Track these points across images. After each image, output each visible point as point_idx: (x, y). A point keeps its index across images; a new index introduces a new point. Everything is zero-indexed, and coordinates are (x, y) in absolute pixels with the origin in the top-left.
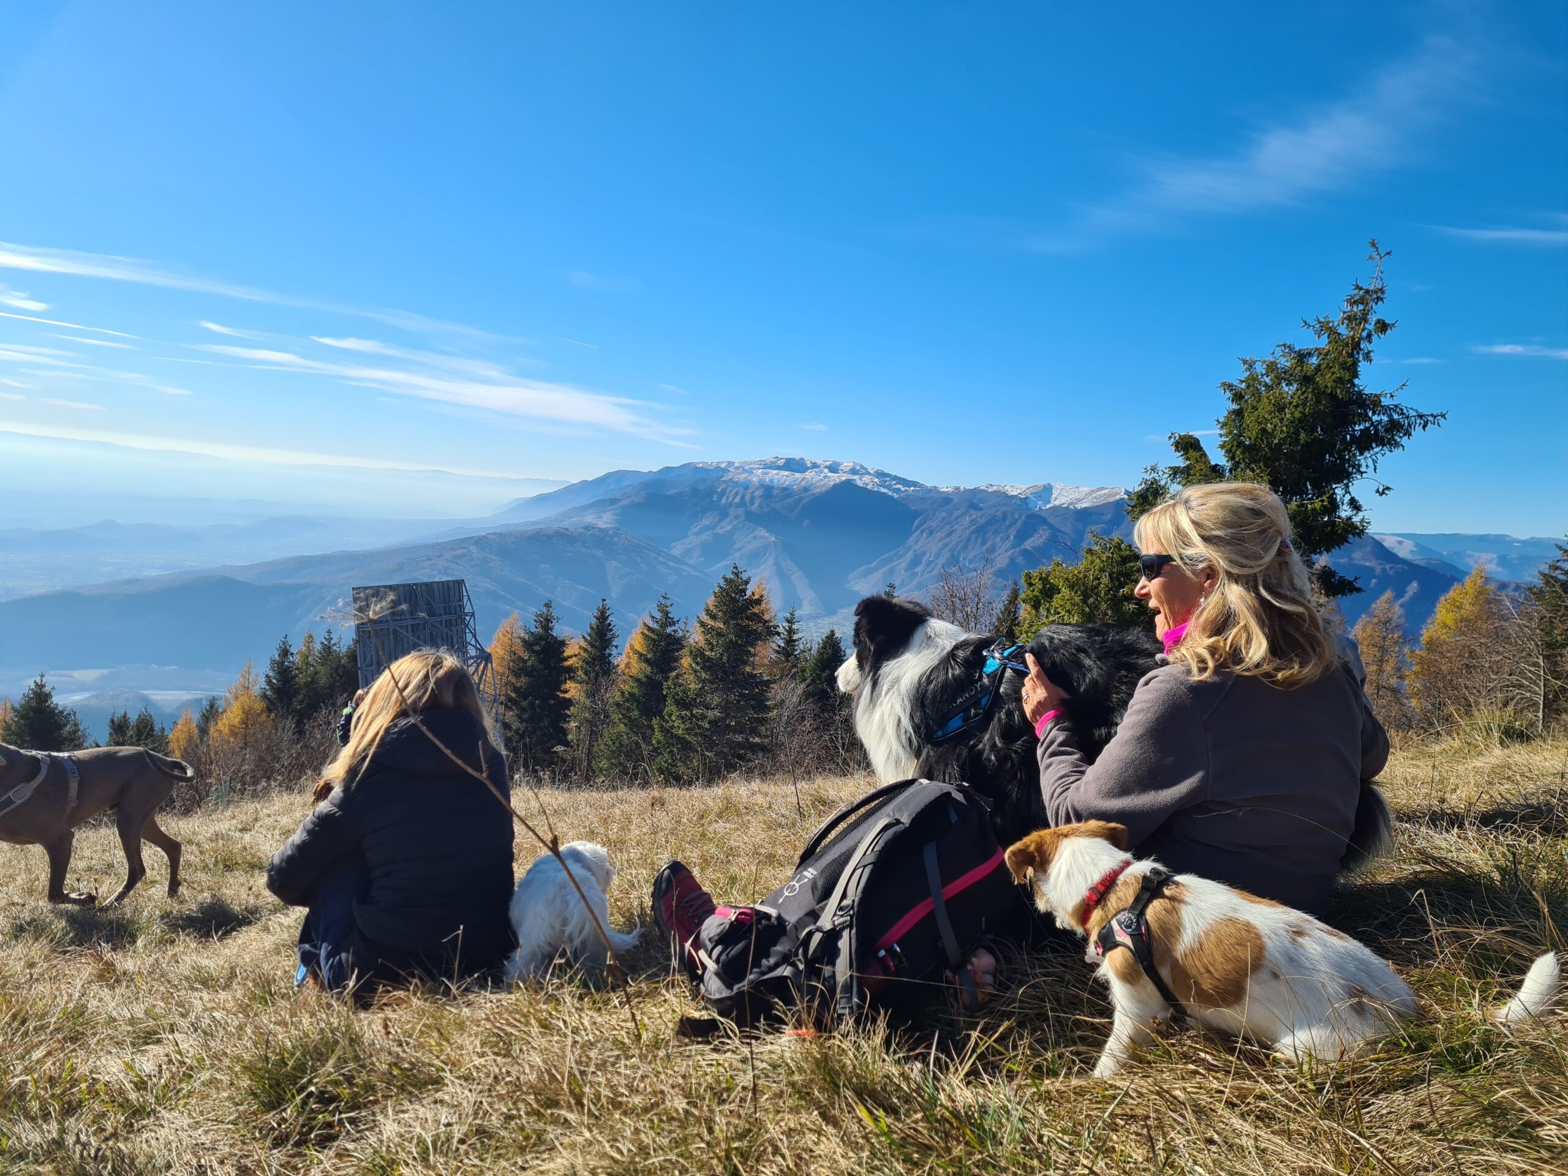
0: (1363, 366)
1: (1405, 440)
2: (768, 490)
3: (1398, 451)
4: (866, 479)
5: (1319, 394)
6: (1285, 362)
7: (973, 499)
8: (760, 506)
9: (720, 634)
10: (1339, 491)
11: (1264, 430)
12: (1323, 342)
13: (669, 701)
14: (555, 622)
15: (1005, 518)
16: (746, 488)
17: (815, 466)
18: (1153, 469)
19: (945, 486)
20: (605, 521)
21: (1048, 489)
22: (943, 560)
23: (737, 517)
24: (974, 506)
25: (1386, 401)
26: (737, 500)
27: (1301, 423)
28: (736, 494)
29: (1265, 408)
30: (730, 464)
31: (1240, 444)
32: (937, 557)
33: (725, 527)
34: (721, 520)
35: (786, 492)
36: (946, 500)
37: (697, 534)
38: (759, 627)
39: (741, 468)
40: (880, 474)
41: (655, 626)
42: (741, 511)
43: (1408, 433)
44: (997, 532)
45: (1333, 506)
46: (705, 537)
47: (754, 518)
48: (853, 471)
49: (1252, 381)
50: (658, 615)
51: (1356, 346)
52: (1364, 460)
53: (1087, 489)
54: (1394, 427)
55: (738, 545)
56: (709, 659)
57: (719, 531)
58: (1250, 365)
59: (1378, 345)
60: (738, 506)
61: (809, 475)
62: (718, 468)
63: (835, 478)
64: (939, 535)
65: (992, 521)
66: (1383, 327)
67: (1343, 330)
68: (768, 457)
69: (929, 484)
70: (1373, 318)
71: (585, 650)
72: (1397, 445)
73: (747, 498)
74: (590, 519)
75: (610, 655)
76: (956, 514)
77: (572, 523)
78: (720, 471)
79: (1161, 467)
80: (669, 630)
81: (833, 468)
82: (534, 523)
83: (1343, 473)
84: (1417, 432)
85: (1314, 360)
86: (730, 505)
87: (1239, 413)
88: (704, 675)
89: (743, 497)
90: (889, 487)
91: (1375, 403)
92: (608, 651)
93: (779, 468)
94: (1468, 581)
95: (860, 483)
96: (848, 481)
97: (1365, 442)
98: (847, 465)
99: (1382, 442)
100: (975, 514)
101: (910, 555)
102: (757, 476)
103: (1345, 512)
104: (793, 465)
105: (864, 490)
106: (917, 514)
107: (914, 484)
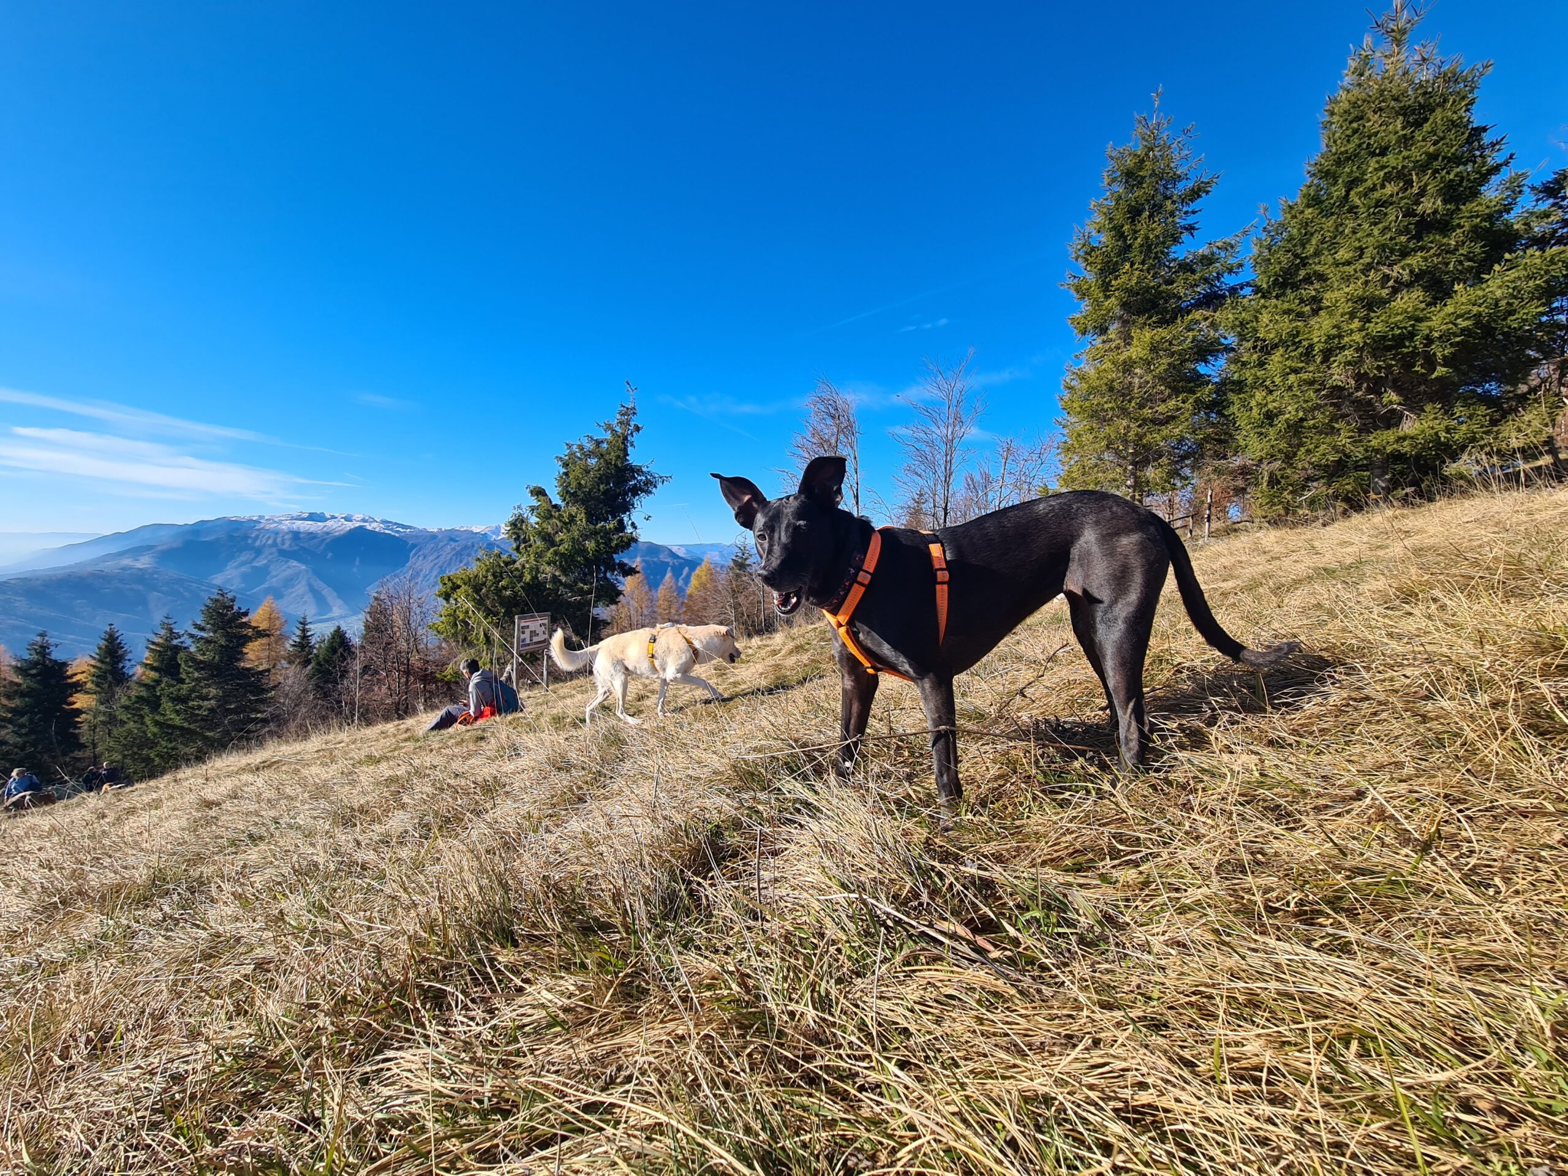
0: (630, 450)
1: (654, 490)
2: (296, 535)
3: (651, 496)
4: (374, 525)
5: (608, 463)
6: (589, 446)
7: (451, 536)
8: (290, 546)
9: (208, 641)
10: (626, 519)
11: (579, 484)
12: (608, 436)
13: (164, 700)
14: (52, 648)
15: (473, 545)
16: (277, 533)
17: (333, 517)
18: (519, 507)
19: (432, 529)
20: (144, 562)
21: (498, 528)
22: (435, 573)
23: (271, 554)
24: (452, 539)
25: (644, 469)
26: (270, 542)
27: (601, 480)
28: (269, 538)
29: (577, 472)
30: (261, 517)
31: (568, 492)
32: (431, 571)
33: (261, 562)
34: (256, 557)
35: (311, 536)
36: (433, 537)
37: (236, 568)
38: (250, 632)
39: (271, 520)
40: (383, 522)
41: (161, 641)
42: (274, 550)
43: (655, 487)
44: (469, 555)
45: (621, 527)
46: (243, 569)
47: (286, 554)
48: (363, 520)
49: (572, 454)
50: (163, 632)
51: (625, 438)
52: (636, 500)
54: (648, 483)
55: (274, 573)
56: (201, 662)
57: (255, 564)
58: (569, 446)
59: (636, 438)
60: (272, 546)
61: (329, 523)
62: (251, 521)
63: (350, 525)
64: (431, 558)
65: (465, 548)
66: (638, 429)
67: (618, 429)
68: (295, 514)
69: (421, 528)
70: (632, 423)
71: (94, 667)
72: (650, 492)
73: (279, 540)
74: (126, 562)
75: (123, 667)
76: (441, 544)
77: (109, 566)
78: (252, 523)
79: (524, 506)
80: (175, 642)
81: (348, 519)
82: (64, 568)
83: (626, 507)
84: (660, 485)
85: (605, 445)
86: (264, 545)
87: (566, 474)
88: (196, 675)
89: (275, 540)
90: (392, 530)
91: (639, 471)
92: (121, 665)
93: (304, 519)
94: (703, 564)
95: (369, 528)
96: (361, 527)
97: (635, 491)
98: (358, 516)
99: (643, 491)
100: (453, 544)
101: (411, 571)
102: (286, 526)
103: (629, 530)
104: (312, 517)
105: (373, 532)
106: (414, 546)
107: (410, 527)
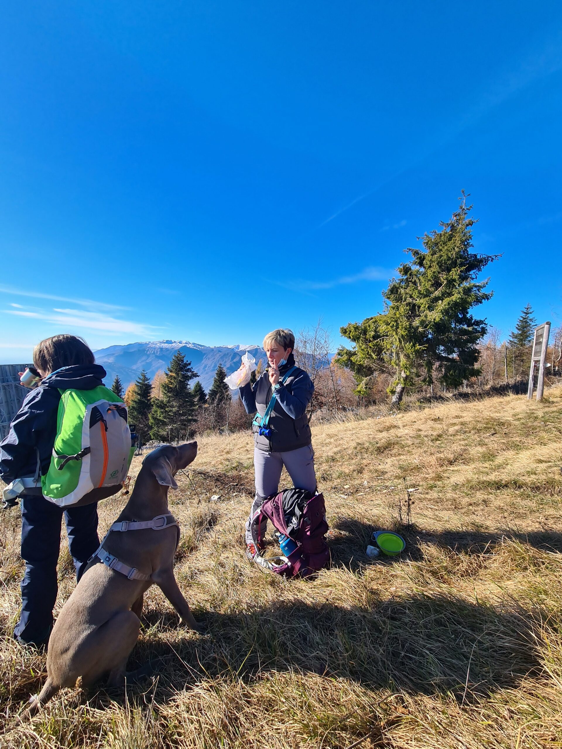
2: (161, 349)
4: (190, 345)
7: (219, 350)
8: (159, 354)
9: (174, 378)
13: (154, 407)
15: (228, 354)
16: (155, 349)
17: (175, 342)
19: (212, 346)
21: (238, 346)
22: (213, 366)
23: (153, 357)
26: (152, 352)
28: (152, 350)
30: (150, 342)
34: (147, 358)
35: (167, 349)
36: (212, 350)
37: (140, 363)
39: (153, 343)
40: (193, 344)
44: (226, 358)
46: (143, 363)
47: (158, 357)
48: (186, 343)
50: (142, 377)
53: (248, 346)
55: (154, 365)
57: (148, 361)
60: (153, 354)
61: (173, 344)
62: (146, 344)
63: (181, 345)
64: (211, 359)
65: (225, 355)
68: (161, 341)
69: (207, 346)
73: (155, 352)
76: (215, 353)
80: (146, 382)
81: (180, 343)
86: (150, 354)
88: (170, 394)
90: (197, 347)
92: (120, 394)
93: (165, 343)
95: (188, 346)
96: (185, 346)
98: (184, 342)
100: (220, 353)
101: (203, 365)
102: (158, 345)
104: (168, 342)
105: (189, 348)
106: (205, 354)
107: (203, 346)
